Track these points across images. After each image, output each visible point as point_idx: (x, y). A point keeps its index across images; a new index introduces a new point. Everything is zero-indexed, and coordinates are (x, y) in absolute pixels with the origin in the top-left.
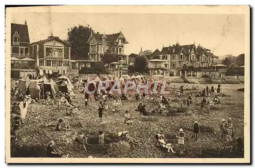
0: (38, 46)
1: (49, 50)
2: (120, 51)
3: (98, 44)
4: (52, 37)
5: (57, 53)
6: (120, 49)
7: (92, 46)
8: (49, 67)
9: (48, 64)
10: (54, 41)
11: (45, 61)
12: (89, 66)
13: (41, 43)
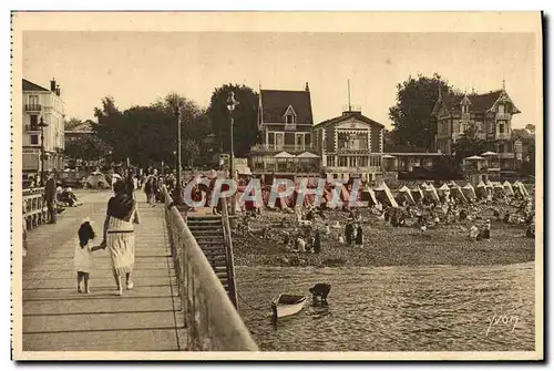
0: (324, 130)
1: (343, 138)
2: (501, 131)
3: (452, 119)
4: (350, 112)
5: (357, 141)
6: (501, 126)
7: (441, 121)
8: (344, 168)
9: (343, 163)
10: (353, 119)
11: (336, 158)
12: (430, 164)
13: (330, 124)
